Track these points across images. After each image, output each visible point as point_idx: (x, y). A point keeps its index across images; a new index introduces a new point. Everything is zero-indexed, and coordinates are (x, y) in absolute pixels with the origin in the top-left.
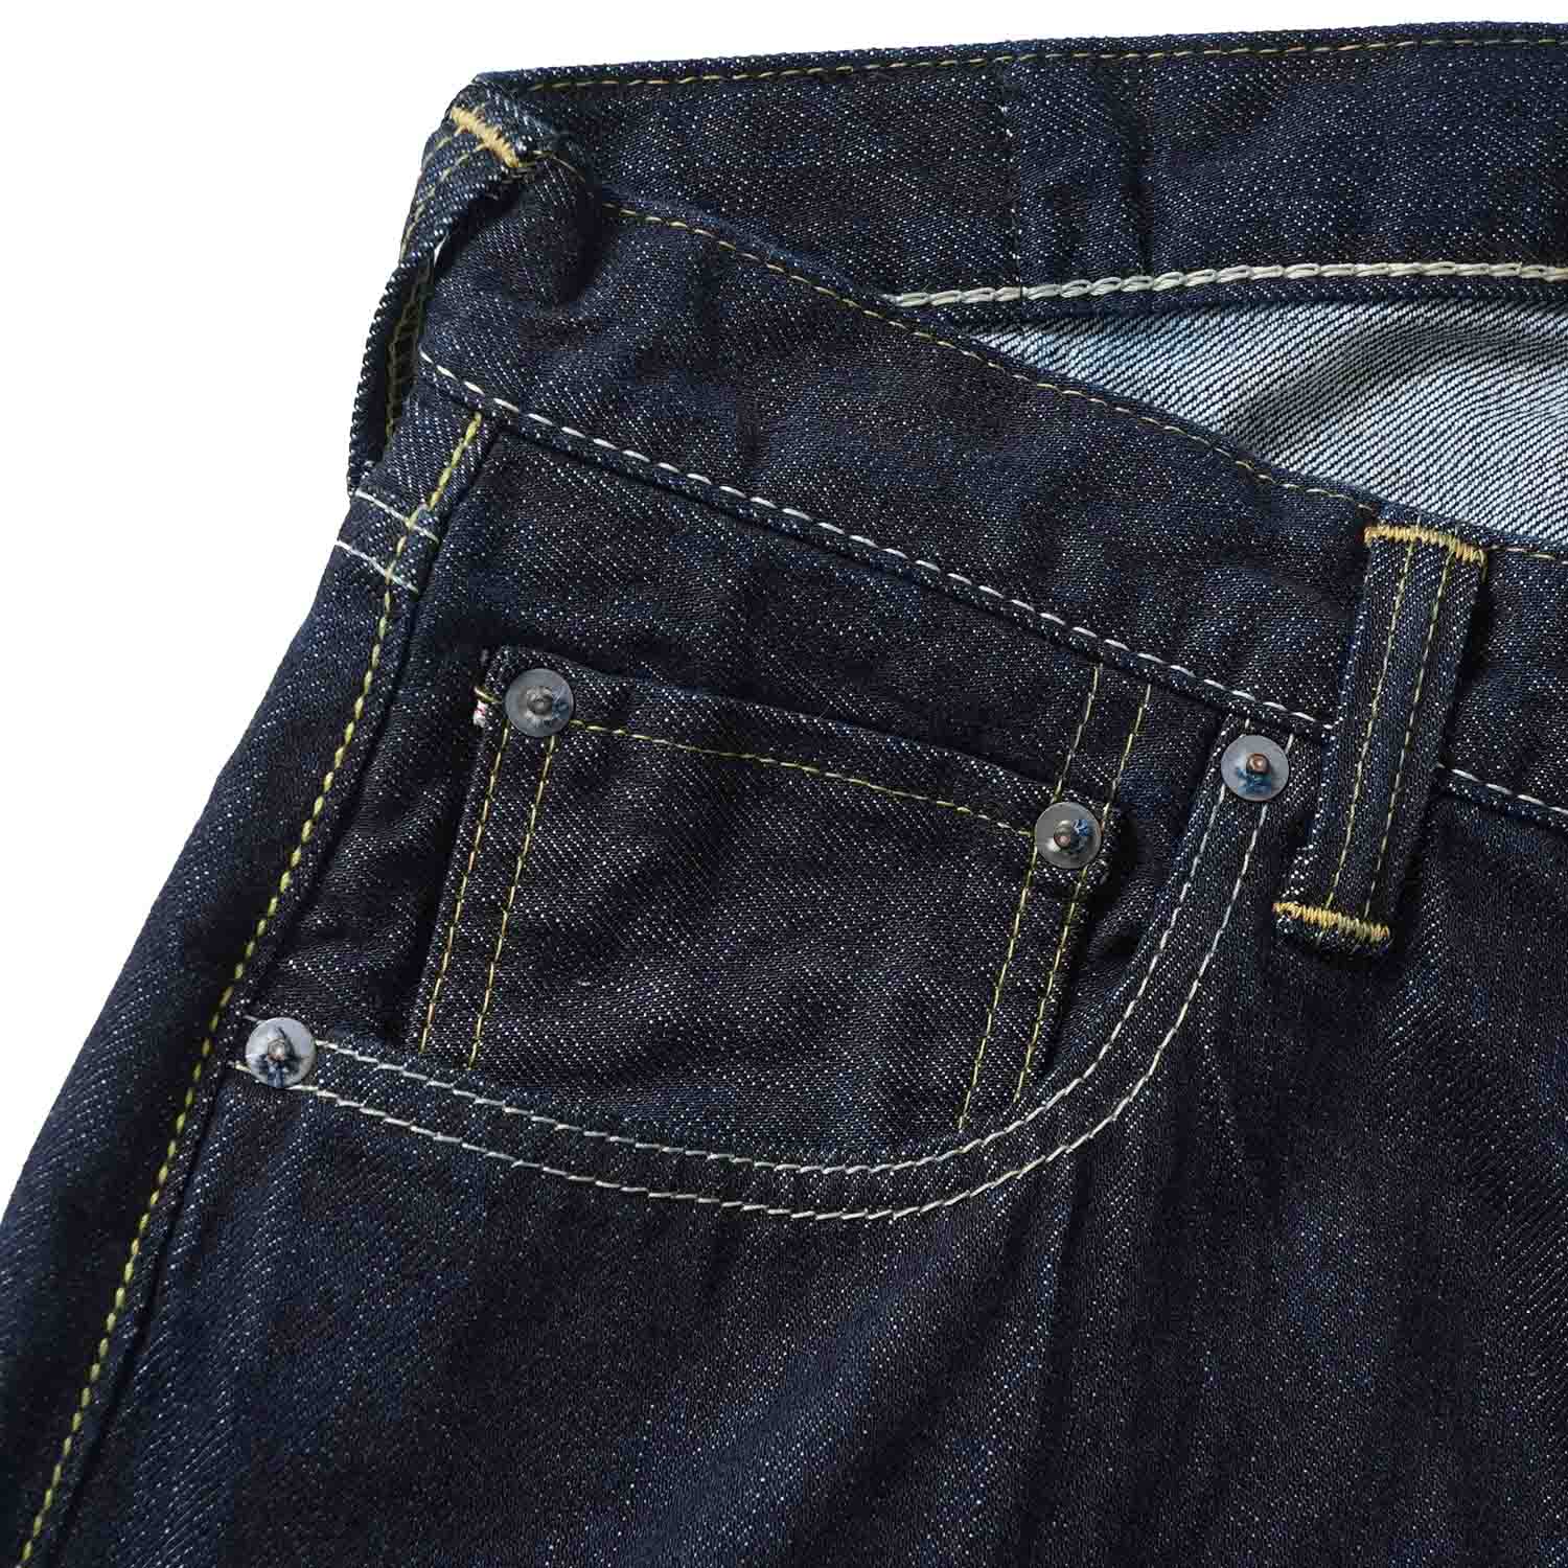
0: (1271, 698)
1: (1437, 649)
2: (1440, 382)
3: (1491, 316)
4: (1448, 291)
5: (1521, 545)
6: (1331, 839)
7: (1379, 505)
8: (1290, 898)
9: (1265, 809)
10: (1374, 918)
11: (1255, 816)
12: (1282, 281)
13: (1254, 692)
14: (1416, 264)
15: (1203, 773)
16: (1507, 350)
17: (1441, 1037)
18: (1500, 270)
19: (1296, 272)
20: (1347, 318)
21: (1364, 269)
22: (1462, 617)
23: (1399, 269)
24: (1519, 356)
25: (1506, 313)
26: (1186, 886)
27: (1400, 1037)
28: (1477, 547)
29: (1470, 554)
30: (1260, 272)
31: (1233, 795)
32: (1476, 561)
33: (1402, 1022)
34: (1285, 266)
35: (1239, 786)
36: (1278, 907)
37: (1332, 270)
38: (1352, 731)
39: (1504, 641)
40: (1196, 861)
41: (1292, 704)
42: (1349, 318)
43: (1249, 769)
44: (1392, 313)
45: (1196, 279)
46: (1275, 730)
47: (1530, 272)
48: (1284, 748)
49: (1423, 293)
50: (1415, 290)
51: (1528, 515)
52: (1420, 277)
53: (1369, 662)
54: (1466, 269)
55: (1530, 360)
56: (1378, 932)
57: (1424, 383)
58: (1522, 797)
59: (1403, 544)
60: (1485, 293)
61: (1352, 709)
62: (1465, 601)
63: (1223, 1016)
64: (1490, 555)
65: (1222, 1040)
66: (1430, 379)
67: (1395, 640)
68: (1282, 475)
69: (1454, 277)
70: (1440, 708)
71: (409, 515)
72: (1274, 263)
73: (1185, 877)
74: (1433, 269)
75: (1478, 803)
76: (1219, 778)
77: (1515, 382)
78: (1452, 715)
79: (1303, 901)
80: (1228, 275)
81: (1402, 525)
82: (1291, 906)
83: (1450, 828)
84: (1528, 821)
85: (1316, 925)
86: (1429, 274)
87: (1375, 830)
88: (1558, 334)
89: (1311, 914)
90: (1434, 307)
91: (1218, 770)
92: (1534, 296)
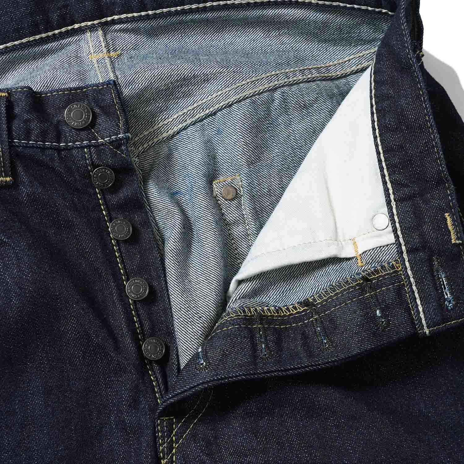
3: (27, 51)
4: (14, 49)
10: (6, 176)
14: (5, 45)
16: (36, 57)
18: (24, 41)
24: (38, 57)
25: (30, 49)
47: (31, 39)
49: (9, 51)
52: (7, 47)
54: (16, 43)
55: (41, 57)
56: (8, 179)
57: (20, 70)
58: (30, 142)
60: (23, 46)
69: (15, 45)
74: (9, 45)
75: (21, 146)
77: (40, 63)
83: (18, 155)
84: (33, 147)
86: (9, 46)
88: (43, 50)
90: (13, 53)
92: (34, 43)
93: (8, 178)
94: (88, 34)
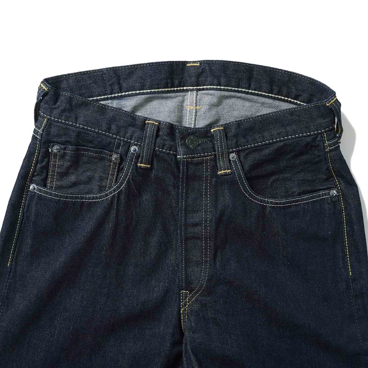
0: (135, 142)
1: (153, 135)
2: (155, 102)
4: (154, 93)
5: (162, 122)
6: (142, 157)
7: (147, 118)
8: (139, 163)
9: (135, 154)
10: (148, 165)
11: (134, 155)
12: (136, 93)
13: (134, 141)
15: (129, 150)
16: (163, 98)
17: (157, 176)
18: (160, 90)
19: (137, 92)
20: (143, 96)
21: (145, 91)
22: (155, 131)
23: (149, 91)
25: (161, 94)
26: (127, 163)
27: (153, 176)
28: (157, 123)
29: (157, 124)
30: (133, 92)
31: (132, 153)
33: (153, 175)
34: (136, 91)
35: (132, 152)
36: (138, 164)
37: (141, 91)
38: (144, 145)
39: (161, 133)
40: (128, 160)
41: (138, 142)
42: (144, 96)
43: (133, 150)
44: (148, 96)
45: (127, 93)
46: (136, 145)
47: (164, 90)
48: (137, 147)
50: (151, 93)
51: (164, 117)
53: (146, 137)
54: (156, 90)
55: (165, 99)
56: (149, 166)
58: (163, 150)
59: (149, 123)
60: (159, 92)
61: (144, 142)
62: (156, 129)
63: (132, 177)
64: (159, 123)
65: (132, 179)
67: (148, 135)
68: (137, 116)
69: (155, 91)
70: (154, 142)
71: (39, 130)
72: (135, 91)
73: (127, 162)
74: (152, 91)
75: (159, 151)
76: (130, 151)
77: (163, 101)
78: (155, 142)
79: (140, 163)
80: (130, 93)
81: (149, 121)
82: (139, 164)
83: (156, 154)
84: (164, 153)
85: (142, 166)
87: (147, 156)
89: (141, 165)
91: (130, 150)
92: (164, 92)
94: (189, 93)
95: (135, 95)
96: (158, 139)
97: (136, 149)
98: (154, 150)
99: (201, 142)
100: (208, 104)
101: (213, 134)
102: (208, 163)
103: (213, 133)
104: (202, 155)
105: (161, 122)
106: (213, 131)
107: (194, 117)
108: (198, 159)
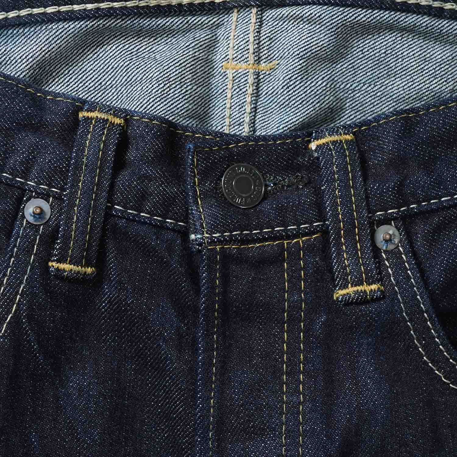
0: (42, 184)
1: (103, 160)
2: (114, 48)
3: (129, 22)
4: (110, 14)
5: (138, 116)
6: (67, 238)
7: (84, 102)
8: (54, 261)
9: (42, 227)
10: (87, 265)
11: (37, 230)
12: (44, 14)
13: (35, 182)
14: (96, 4)
15: (17, 214)
16: (139, 33)
17: (118, 307)
18: (130, 4)
19: (50, 10)
20: (72, 26)
21: (76, 7)
22: (112, 148)
23: (90, 6)
24: (145, 35)
25: (135, 20)
26: (13, 259)
27: (104, 307)
28: (120, 118)
29: (117, 121)
30: (36, 11)
31: (29, 223)
32: (120, 124)
33: (104, 302)
34: (45, 8)
35: (31, 219)
36: (50, 264)
37: (64, 8)
38: (72, 196)
39: (132, 154)
40: (15, 249)
41: (50, 186)
42: (73, 26)
43: (34, 213)
44: (89, 23)
45: (12, 14)
46: (45, 196)
47: (142, 3)
48: (48, 202)
49: (100, 16)
50: (97, 14)
51: (146, 101)
52: (98, 9)
53: (77, 167)
54: (116, 4)
55: (149, 36)
56: (89, 270)
57: (108, 48)
58: (142, 214)
59: (92, 119)
61: (72, 186)
62: (114, 141)
63: (30, 308)
64: (126, 120)
65: (30, 317)
66: (110, 46)
67: (87, 159)
69: (112, 8)
70: (106, 184)
72: (41, 7)
73: (11, 256)
74: (103, 5)
75: (124, 218)
76: (23, 217)
77: (143, 45)
78: (112, 186)
79: (58, 261)
80: (24, 12)
81: (91, 111)
82: (54, 264)
83: (115, 228)
84: (145, 223)
85: (64, 270)
86: (102, 7)
87: (83, 233)
88: (157, 26)
89: (62, 266)
90: (106, 20)
91: (23, 213)
92: (146, 12)
93: (90, 268)
94: (234, 15)
95: (43, 22)
96: (124, 176)
97: (42, 210)
98: (108, 214)
99: (275, 184)
100: (298, 52)
101: (318, 158)
102: (300, 259)
103: (316, 155)
104: (278, 231)
105: (133, 116)
106: (318, 146)
107: (249, 99)
108: (263, 246)
